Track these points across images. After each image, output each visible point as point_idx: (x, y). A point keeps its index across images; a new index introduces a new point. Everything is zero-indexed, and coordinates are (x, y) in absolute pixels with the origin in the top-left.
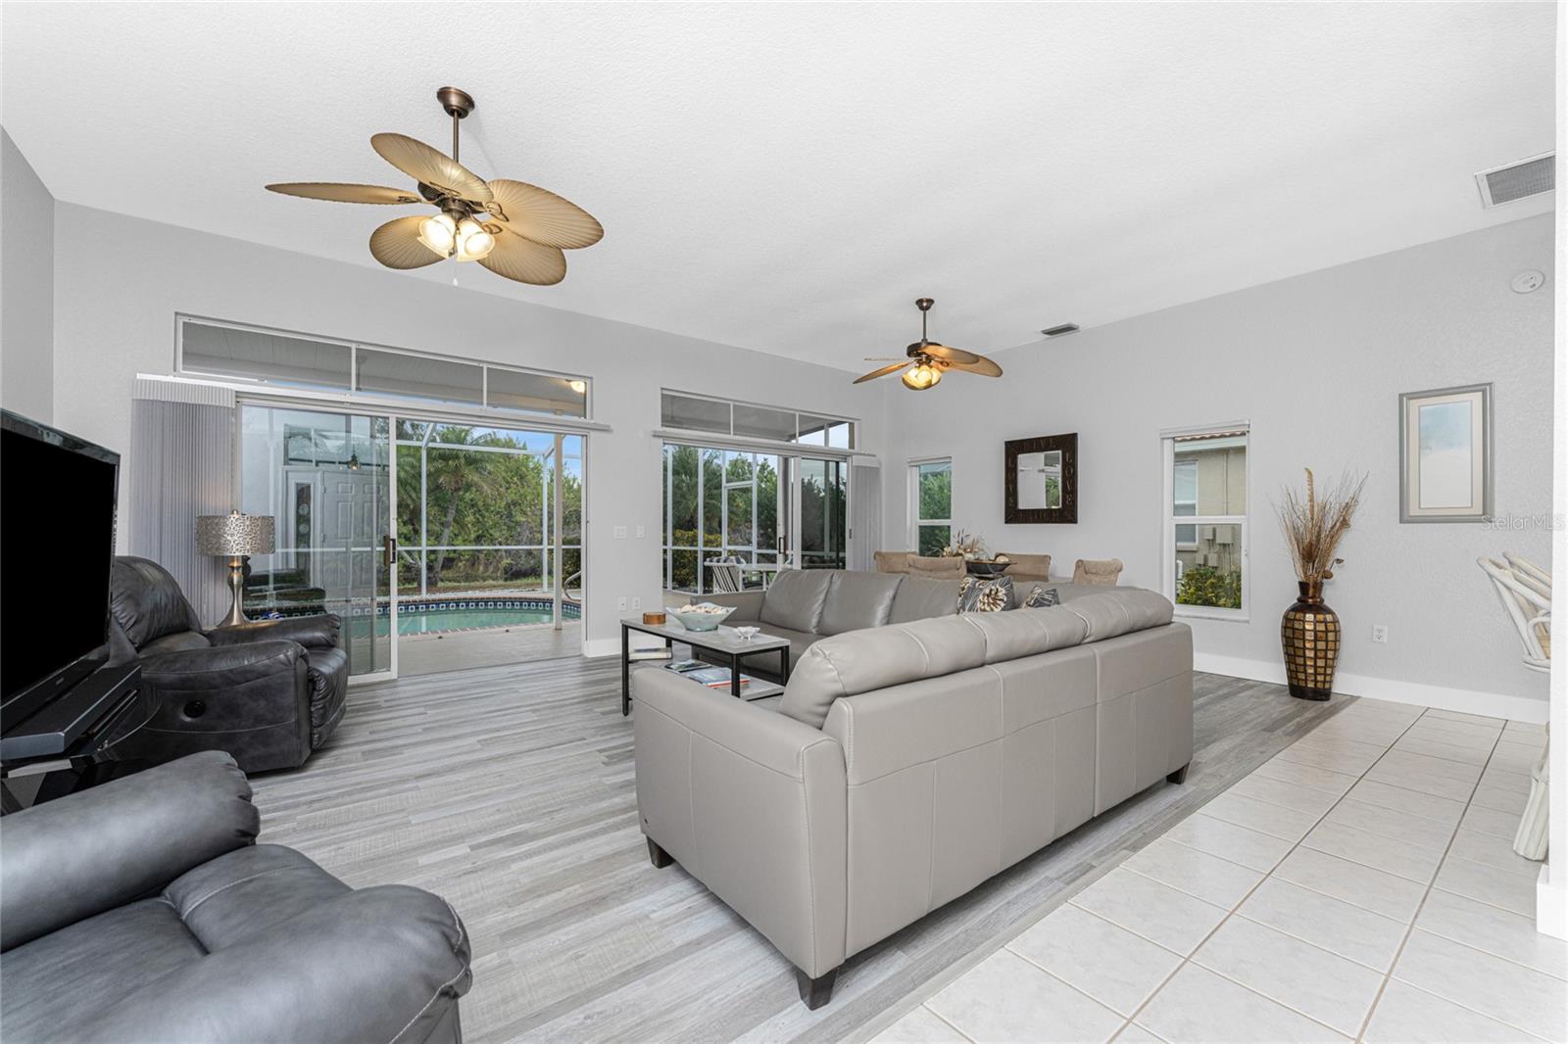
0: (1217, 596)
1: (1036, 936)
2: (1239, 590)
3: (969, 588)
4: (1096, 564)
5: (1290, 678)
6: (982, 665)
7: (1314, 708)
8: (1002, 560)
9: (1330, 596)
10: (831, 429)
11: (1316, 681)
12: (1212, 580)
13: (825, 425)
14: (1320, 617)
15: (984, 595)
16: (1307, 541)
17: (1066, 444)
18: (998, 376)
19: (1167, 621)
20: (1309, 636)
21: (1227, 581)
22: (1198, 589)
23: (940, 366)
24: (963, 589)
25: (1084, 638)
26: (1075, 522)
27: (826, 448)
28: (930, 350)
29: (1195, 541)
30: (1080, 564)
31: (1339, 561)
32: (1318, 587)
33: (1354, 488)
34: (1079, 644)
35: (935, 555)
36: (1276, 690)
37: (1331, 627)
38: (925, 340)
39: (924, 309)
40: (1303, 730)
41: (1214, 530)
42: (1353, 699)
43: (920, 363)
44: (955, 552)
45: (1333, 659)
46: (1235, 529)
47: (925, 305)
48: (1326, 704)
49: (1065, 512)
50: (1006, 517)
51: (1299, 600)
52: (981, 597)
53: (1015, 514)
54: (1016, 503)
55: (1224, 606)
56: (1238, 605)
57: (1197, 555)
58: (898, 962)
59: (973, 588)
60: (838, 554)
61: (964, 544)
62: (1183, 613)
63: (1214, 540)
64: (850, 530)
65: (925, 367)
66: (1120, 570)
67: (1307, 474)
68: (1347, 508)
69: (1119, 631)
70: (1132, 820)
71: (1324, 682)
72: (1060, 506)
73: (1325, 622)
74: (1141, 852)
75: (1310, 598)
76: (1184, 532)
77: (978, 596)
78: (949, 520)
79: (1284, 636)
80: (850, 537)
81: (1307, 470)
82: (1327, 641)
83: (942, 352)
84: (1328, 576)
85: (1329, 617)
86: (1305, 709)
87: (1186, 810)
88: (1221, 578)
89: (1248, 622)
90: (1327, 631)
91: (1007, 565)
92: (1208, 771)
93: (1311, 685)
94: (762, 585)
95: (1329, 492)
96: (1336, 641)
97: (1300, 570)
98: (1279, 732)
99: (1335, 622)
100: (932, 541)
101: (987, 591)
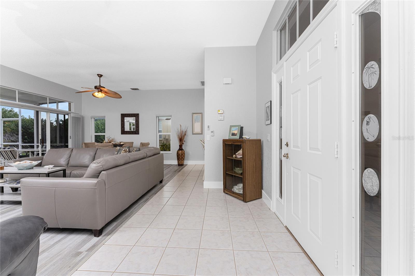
0: (166, 149)
1: (141, 211)
2: (170, 147)
3: (119, 149)
4: (145, 143)
5: (178, 163)
6: (129, 163)
7: (181, 167)
8: (122, 143)
9: (183, 147)
10: (59, 104)
11: (182, 163)
12: (166, 146)
13: (57, 102)
14: (182, 151)
15: (123, 151)
16: (180, 138)
17: (136, 116)
18: (121, 98)
19: (159, 153)
20: (181, 155)
21: (168, 146)
22: (163, 148)
23: (104, 93)
24: (117, 150)
25: (146, 157)
26: (139, 134)
27: (57, 109)
28: (102, 89)
29: (161, 138)
30: (141, 143)
31: (185, 141)
32: (182, 146)
33: (187, 128)
34: (145, 158)
35: (102, 143)
36: (176, 165)
37: (184, 153)
38: (100, 85)
39: (100, 77)
40: (180, 171)
41: (165, 136)
42: (187, 165)
43: (99, 92)
44: (107, 142)
45: (184, 158)
46: (169, 136)
47: (100, 76)
48: (183, 166)
49: (136, 132)
50: (121, 133)
51: (179, 148)
52: (122, 151)
53: (123, 132)
54: (124, 129)
55: (168, 151)
56: (170, 150)
57: (162, 141)
58: (115, 224)
59: (120, 149)
60: (65, 144)
61: (110, 140)
62: (161, 152)
63: (165, 138)
64: (70, 136)
65: (100, 93)
66: (149, 144)
67: (180, 126)
68: (186, 132)
69: (152, 155)
70: (155, 190)
71: (183, 163)
72: (135, 130)
73: (183, 152)
74: (156, 194)
75: (181, 148)
76: (160, 136)
77: (121, 151)
78: (104, 133)
79: (177, 155)
80: (70, 138)
81: (180, 125)
82: (183, 155)
83: (105, 90)
84: (183, 144)
85: (183, 151)
86: (180, 168)
87: (163, 187)
88: (167, 145)
89: (171, 153)
90: (183, 154)
91: (123, 144)
92: (166, 180)
93: (181, 163)
94: (29, 156)
95: (184, 129)
96: (184, 155)
97: (179, 143)
98: (176, 172)
99: (184, 152)
100: (99, 139)
101: (124, 150)
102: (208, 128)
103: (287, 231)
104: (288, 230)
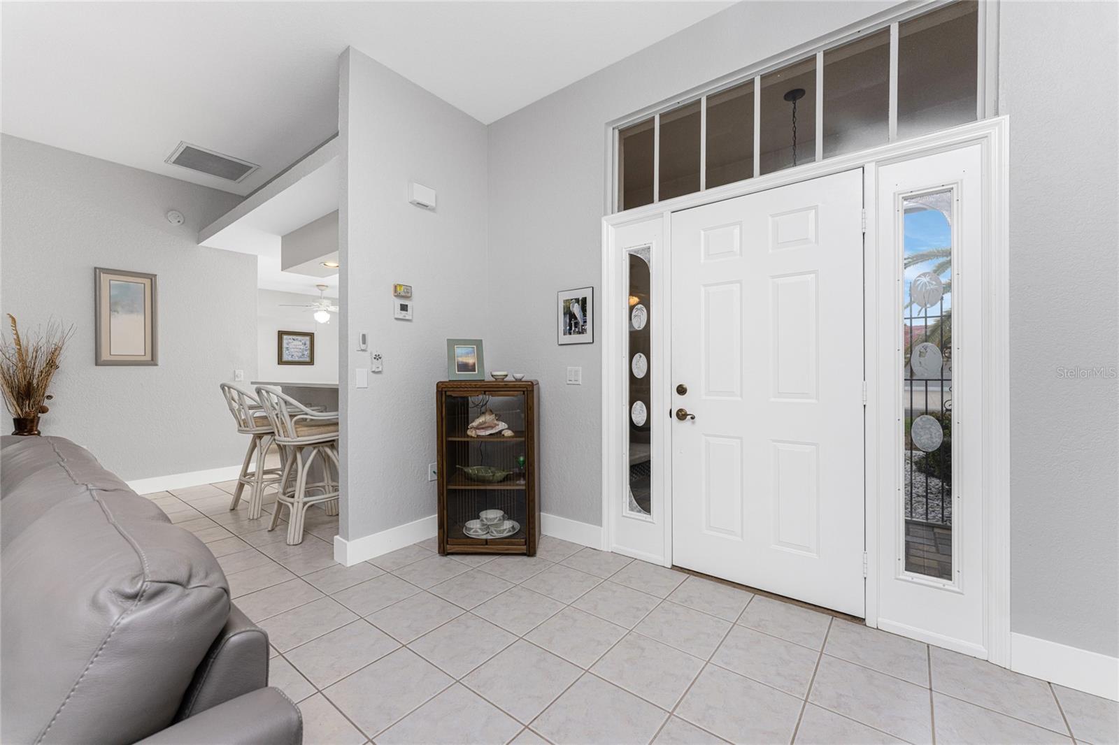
16: (19, 386)
31: (49, 397)
32: (34, 419)
67: (12, 321)
68: (55, 352)
81: (10, 316)
84: (44, 411)
97: (13, 409)
102: (364, 342)
103: (685, 574)
104: (687, 571)
